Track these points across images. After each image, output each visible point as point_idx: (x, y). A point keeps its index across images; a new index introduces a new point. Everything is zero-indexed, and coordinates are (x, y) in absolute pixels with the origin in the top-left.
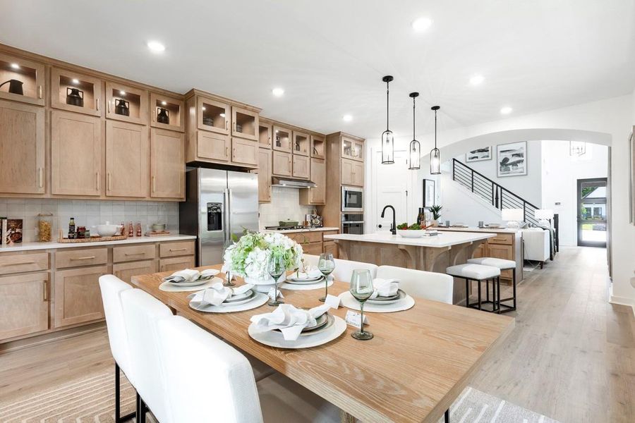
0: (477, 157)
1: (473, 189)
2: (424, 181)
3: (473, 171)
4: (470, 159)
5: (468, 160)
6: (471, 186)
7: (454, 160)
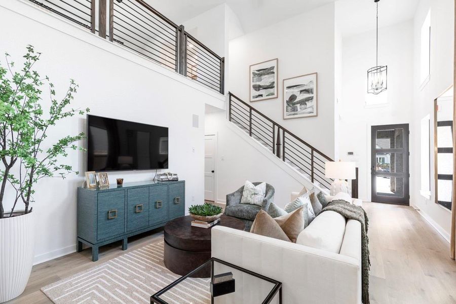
0: (261, 95)
1: (250, 132)
3: (251, 108)
4: (254, 97)
5: (252, 99)
6: (249, 128)
7: (231, 94)
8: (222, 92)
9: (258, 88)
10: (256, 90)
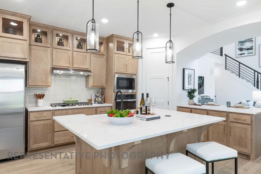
0: (244, 54)
1: (239, 75)
2: (184, 69)
3: (240, 63)
5: (237, 56)
6: (238, 73)
7: (226, 56)
8: (221, 55)
9: (241, 49)
10: (240, 51)
